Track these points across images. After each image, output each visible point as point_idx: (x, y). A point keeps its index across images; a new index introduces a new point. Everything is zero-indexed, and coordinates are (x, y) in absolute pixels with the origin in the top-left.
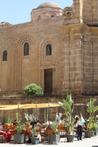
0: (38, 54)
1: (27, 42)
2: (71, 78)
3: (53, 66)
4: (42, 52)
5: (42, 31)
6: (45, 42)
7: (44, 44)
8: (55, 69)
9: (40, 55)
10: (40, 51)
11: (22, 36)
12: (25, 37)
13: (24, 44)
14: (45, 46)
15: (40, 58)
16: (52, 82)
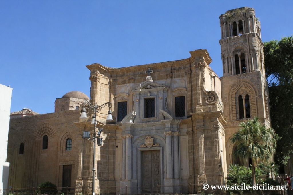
0: (57, 148)
1: (47, 134)
2: (84, 177)
3: (72, 162)
4: (62, 146)
5: (62, 124)
6: (65, 136)
7: (64, 138)
8: (74, 165)
9: (59, 150)
10: (59, 145)
11: (41, 128)
12: (45, 129)
13: (43, 137)
14: (65, 140)
15: (59, 153)
16: (71, 179)
